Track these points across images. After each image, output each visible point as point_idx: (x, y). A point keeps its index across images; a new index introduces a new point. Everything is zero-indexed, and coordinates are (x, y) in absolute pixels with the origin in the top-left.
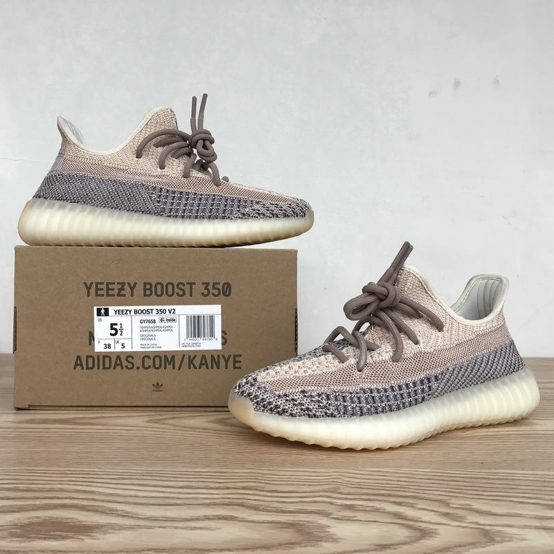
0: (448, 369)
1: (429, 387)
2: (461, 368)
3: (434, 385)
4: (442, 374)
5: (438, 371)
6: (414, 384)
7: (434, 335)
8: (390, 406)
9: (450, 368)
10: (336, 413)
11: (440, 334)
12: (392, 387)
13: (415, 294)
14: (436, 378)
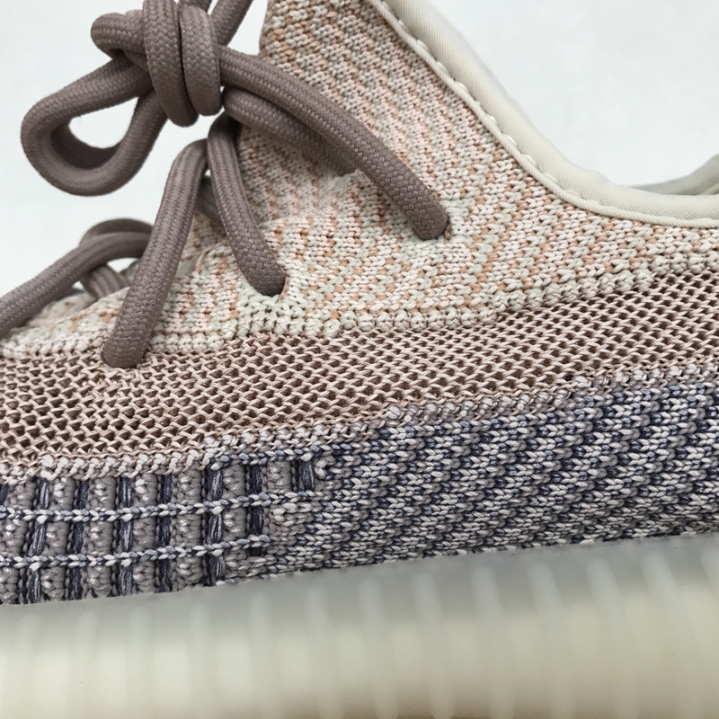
0: (382, 434)
1: (251, 510)
2: (484, 437)
3: (283, 506)
4: (338, 455)
5: (313, 435)
6: (163, 485)
7: (385, 252)
9: (400, 433)
11: (422, 251)
12: (36, 484)
13: (341, 50)
14: (298, 472)
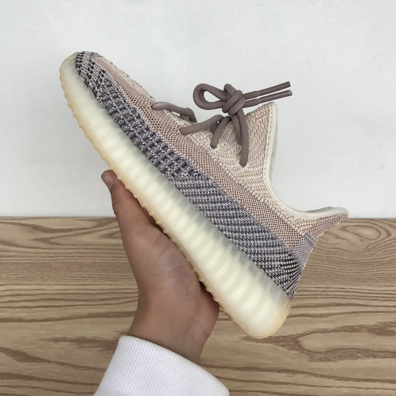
0: (208, 179)
1: (179, 170)
3: (184, 174)
4: (199, 175)
5: (199, 169)
6: (172, 153)
7: (233, 159)
8: (135, 136)
9: (210, 182)
10: (98, 94)
11: (238, 165)
12: (154, 134)
13: (257, 128)
14: (191, 172)
